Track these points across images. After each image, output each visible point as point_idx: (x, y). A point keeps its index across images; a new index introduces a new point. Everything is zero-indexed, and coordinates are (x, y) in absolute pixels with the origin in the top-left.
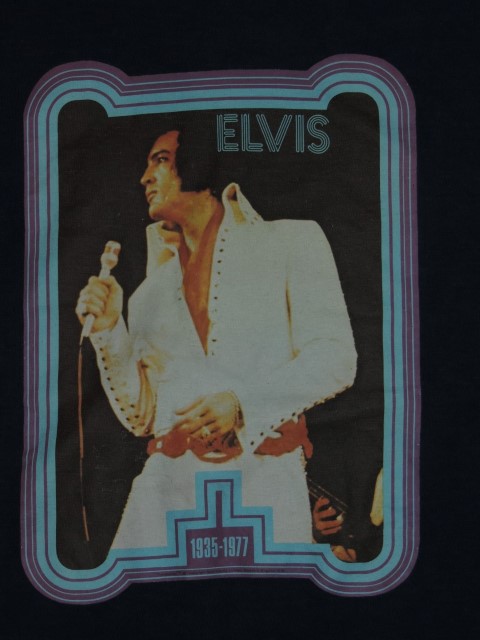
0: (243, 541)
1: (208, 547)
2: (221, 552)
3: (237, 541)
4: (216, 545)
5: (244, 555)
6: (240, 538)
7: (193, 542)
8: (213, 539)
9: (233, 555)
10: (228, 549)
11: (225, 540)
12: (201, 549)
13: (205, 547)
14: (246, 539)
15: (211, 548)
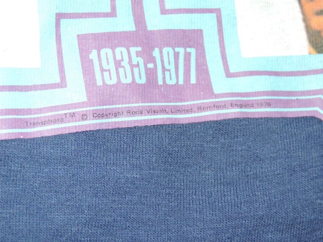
0: (187, 56)
1: (125, 63)
2: (151, 75)
3: (176, 55)
4: (141, 61)
5: (193, 80)
6: (181, 50)
7: (93, 55)
8: (133, 50)
9: (173, 82)
10: (164, 69)
11: (156, 53)
12: (112, 66)
13: (118, 64)
14: (192, 51)
15: (132, 66)
